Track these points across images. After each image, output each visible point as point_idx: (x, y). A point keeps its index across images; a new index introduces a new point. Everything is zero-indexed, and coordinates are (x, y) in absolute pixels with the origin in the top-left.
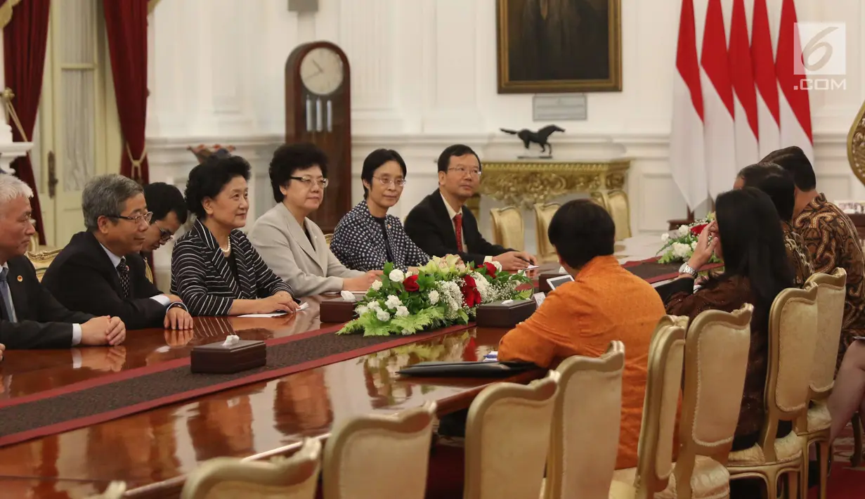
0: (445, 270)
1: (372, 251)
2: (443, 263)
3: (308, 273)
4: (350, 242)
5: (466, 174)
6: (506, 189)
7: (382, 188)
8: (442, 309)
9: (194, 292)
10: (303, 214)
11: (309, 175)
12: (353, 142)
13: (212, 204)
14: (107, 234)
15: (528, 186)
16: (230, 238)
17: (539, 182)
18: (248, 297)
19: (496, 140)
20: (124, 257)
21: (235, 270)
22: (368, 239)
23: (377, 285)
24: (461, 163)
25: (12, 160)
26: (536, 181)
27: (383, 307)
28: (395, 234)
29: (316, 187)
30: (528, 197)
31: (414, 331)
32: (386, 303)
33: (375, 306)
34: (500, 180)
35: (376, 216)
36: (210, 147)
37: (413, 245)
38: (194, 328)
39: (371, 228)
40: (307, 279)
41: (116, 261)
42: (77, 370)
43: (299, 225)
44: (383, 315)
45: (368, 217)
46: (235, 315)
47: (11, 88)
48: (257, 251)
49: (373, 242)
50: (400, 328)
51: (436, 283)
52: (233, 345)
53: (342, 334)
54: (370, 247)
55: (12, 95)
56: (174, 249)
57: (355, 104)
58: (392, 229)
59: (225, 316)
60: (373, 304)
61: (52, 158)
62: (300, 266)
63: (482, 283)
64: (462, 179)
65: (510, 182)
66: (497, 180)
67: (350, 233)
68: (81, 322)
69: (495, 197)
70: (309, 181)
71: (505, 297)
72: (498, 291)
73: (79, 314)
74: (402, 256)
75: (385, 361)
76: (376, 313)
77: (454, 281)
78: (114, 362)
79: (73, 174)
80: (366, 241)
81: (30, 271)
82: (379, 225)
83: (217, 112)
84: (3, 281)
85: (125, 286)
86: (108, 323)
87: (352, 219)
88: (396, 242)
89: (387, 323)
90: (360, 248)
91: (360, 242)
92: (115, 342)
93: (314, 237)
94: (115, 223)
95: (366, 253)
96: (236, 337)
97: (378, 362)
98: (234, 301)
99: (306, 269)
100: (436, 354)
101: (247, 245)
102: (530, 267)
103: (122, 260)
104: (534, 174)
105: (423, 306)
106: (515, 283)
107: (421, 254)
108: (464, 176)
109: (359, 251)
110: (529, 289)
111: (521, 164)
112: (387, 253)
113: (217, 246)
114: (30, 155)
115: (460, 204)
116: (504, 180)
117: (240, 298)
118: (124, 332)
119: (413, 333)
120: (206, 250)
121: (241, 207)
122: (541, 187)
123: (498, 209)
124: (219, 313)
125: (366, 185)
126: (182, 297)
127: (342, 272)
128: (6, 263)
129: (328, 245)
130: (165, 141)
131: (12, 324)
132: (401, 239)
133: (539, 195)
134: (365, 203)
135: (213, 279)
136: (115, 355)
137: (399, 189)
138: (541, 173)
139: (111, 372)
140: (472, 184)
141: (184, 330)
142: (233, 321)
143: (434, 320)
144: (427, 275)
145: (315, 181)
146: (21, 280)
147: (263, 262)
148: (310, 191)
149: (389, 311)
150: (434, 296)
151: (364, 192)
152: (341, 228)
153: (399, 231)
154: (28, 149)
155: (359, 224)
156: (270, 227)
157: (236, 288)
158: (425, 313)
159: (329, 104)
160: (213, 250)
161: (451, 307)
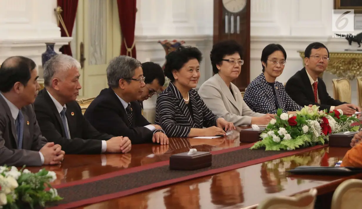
0: (312, 114)
1: (267, 102)
2: (310, 109)
3: (231, 113)
4: (254, 97)
5: (320, 59)
6: (338, 67)
7: (273, 66)
8: (310, 136)
9: (169, 123)
10: (229, 80)
11: (233, 58)
12: (251, 40)
13: (177, 73)
14: (124, 89)
15: (351, 66)
16: (189, 94)
17: (357, 64)
18: (198, 127)
19: (332, 40)
20: (130, 103)
21: (191, 112)
22: (265, 95)
23: (273, 121)
24: (317, 53)
25: (60, 47)
26: (355, 64)
27: (277, 134)
28: (280, 92)
29: (237, 65)
30: (351, 72)
31: (294, 148)
32: (278, 132)
33: (272, 133)
34: (334, 63)
35: (269, 82)
36: (171, 41)
37: (290, 99)
38: (169, 144)
39: (267, 88)
40: (231, 117)
41: (125, 105)
42: (104, 167)
43: (227, 86)
44: (276, 139)
45: (265, 82)
46: (192, 137)
47: (60, 6)
48: (204, 101)
49: (268, 97)
50: (286, 146)
51: (307, 121)
52: (193, 154)
53: (253, 149)
54: (266, 100)
55: (61, 10)
56: (158, 99)
57: (252, 18)
58: (278, 89)
59: (186, 137)
60: (271, 133)
61: (82, 46)
62: (228, 110)
63: (332, 122)
64: (318, 62)
65: (340, 63)
66: (333, 62)
67: (255, 92)
68: (106, 140)
69: (332, 72)
70: (233, 61)
71: (345, 130)
72: (341, 126)
73: (106, 134)
74: (283, 105)
75: (277, 165)
76: (272, 137)
77: (316, 120)
78: (125, 163)
79: (94, 55)
80: (263, 96)
81: (78, 109)
82: (271, 87)
83: (174, 22)
84: (63, 115)
85: (130, 119)
86: (122, 140)
87: (256, 84)
88: (281, 97)
89: (279, 143)
90: (260, 100)
91: (260, 97)
92: (125, 151)
93: (235, 93)
94: (129, 82)
95: (264, 103)
96: (195, 150)
97: (273, 165)
98: (192, 129)
99: (231, 111)
100: (306, 162)
101: (198, 98)
102: (356, 113)
103: (129, 105)
104: (354, 59)
105: (299, 134)
106: (350, 122)
107: (294, 104)
108: (319, 60)
109: (259, 102)
110: (358, 125)
111: (347, 54)
112: (275, 103)
113: (182, 97)
114: (70, 44)
115: (317, 76)
116: (337, 63)
117: (194, 128)
118: (130, 145)
119: (293, 150)
120: (176, 100)
121: (194, 76)
122: (358, 67)
123: (336, 79)
124: (183, 136)
125: (264, 64)
126: (162, 126)
127: (251, 113)
128: (65, 105)
129: (242, 98)
130: (145, 38)
131: (68, 140)
132: (283, 95)
133: (357, 72)
134: (263, 74)
135: (179, 116)
136: (126, 158)
137: (282, 67)
138: (358, 59)
139: (122, 168)
140: (323, 65)
141: (164, 145)
142: (190, 140)
143: (305, 142)
144: (301, 116)
145: (236, 61)
146: (73, 115)
147: (206, 107)
148: (234, 67)
149: (280, 136)
150: (305, 128)
151: (262, 69)
152: (249, 89)
153: (282, 91)
154: (69, 41)
155: (260, 86)
156: (212, 87)
157: (192, 121)
158: (300, 138)
159: (238, 18)
160: (180, 100)
161: (315, 135)
